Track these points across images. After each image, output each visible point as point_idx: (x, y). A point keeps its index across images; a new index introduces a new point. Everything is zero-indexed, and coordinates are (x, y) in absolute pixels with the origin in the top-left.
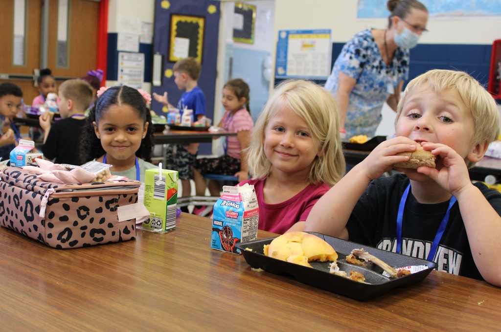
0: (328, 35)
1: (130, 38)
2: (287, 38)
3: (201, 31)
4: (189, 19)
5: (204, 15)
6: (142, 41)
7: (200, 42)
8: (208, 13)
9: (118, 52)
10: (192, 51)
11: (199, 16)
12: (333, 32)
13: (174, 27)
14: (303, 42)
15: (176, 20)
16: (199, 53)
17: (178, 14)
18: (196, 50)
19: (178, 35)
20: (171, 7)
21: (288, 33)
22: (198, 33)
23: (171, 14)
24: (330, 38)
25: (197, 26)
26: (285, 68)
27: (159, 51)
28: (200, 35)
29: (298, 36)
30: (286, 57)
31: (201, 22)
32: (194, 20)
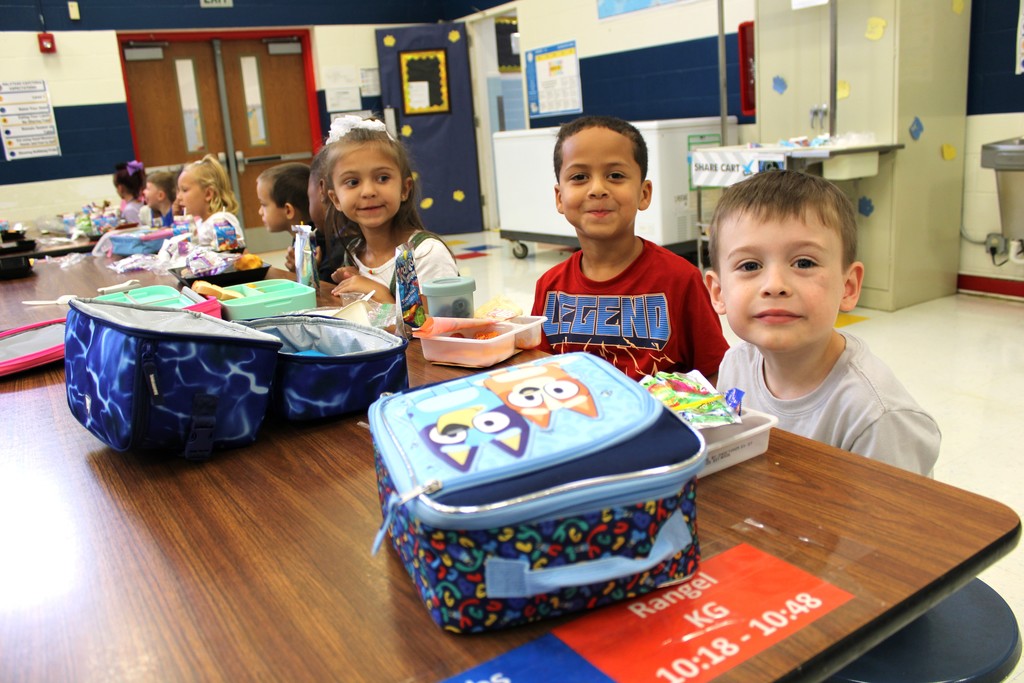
0: (573, 49)
1: (346, 93)
2: (534, 61)
3: (442, 68)
4: (424, 55)
5: (445, 46)
6: (365, 94)
7: (443, 82)
8: (450, 42)
9: (329, 115)
10: (435, 97)
11: (437, 49)
12: (577, 44)
13: (405, 69)
14: (550, 64)
15: (406, 58)
16: (445, 97)
17: (408, 51)
18: (441, 94)
19: (411, 79)
20: (397, 44)
21: (534, 53)
22: (439, 71)
23: (398, 51)
24: (576, 53)
25: (436, 62)
26: (537, 104)
27: (389, 104)
28: (443, 74)
29: (543, 56)
30: (536, 88)
31: (441, 56)
32: (431, 55)
